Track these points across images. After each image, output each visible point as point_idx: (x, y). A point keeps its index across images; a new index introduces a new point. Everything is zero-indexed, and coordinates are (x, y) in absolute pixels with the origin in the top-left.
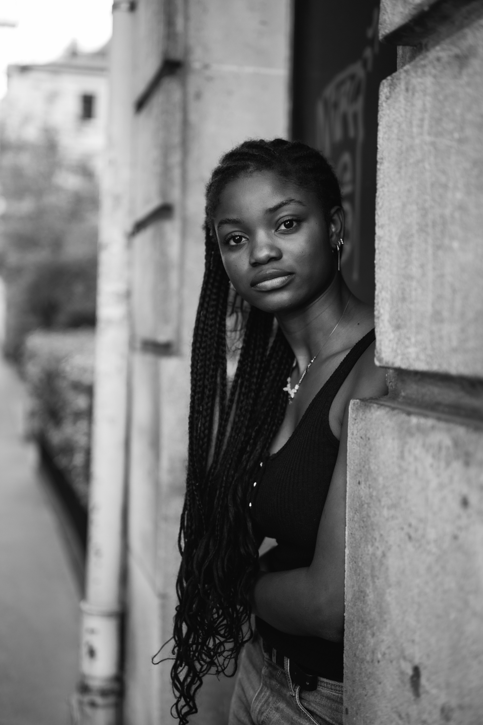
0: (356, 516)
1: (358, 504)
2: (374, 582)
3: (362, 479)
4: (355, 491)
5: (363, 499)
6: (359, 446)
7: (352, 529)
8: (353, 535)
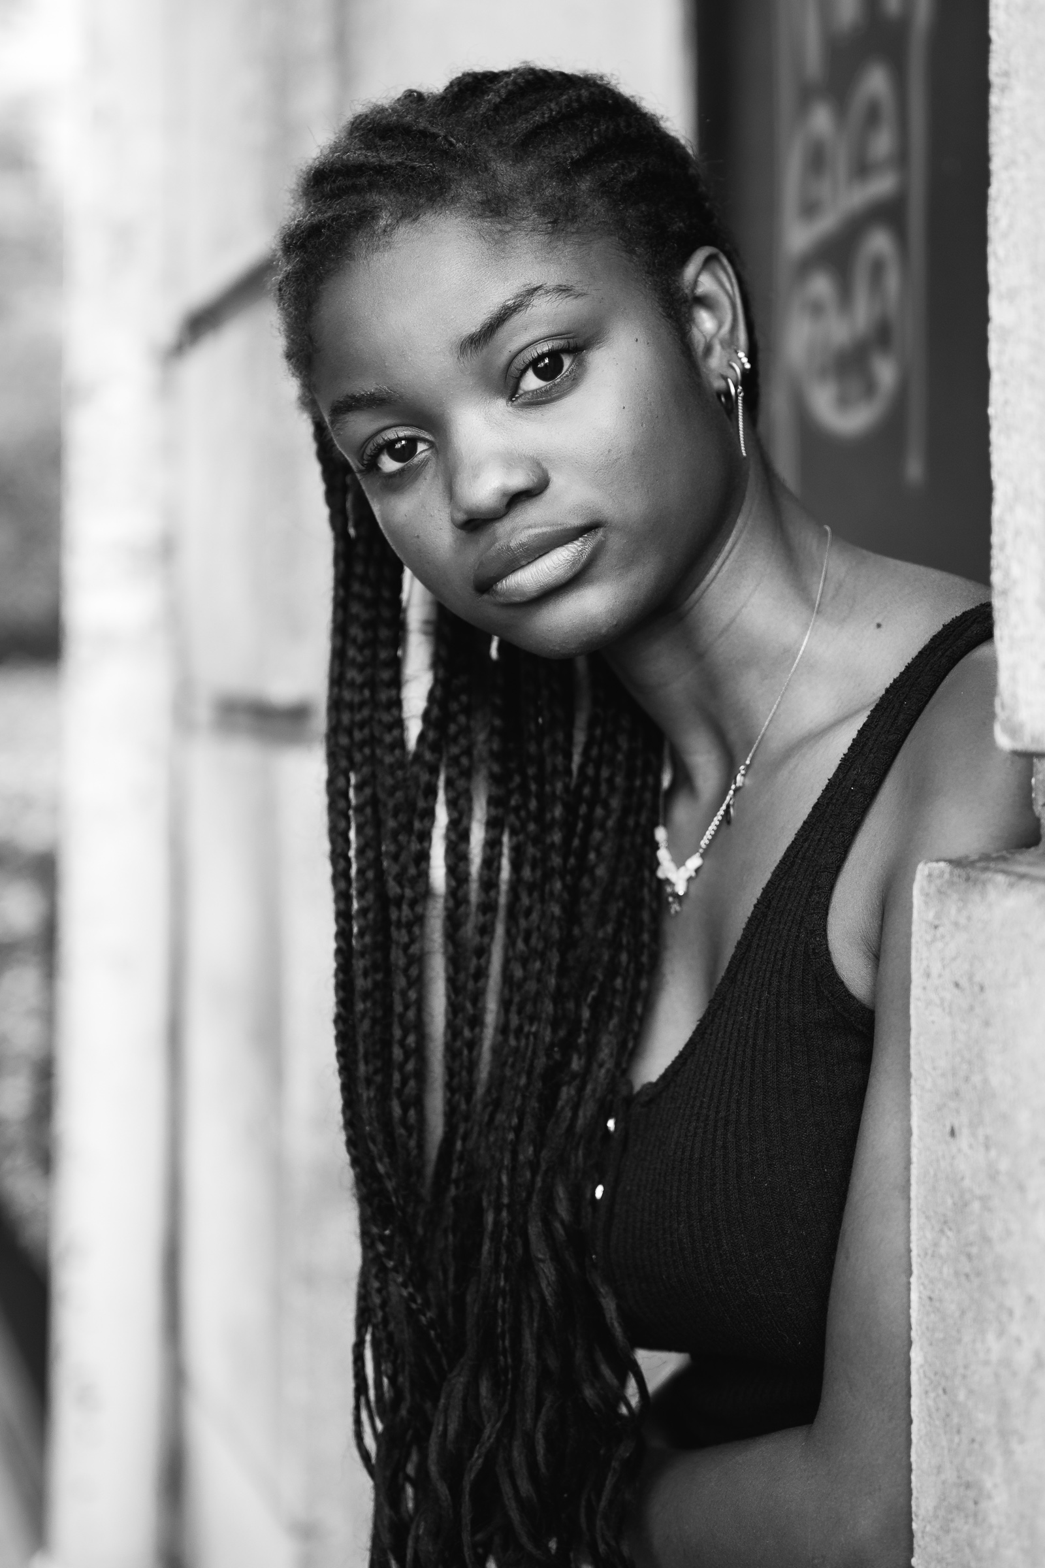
0: (944, 1241)
1: (949, 1202)
2: (1008, 1453)
3: (962, 1121)
4: (938, 1161)
5: (967, 1183)
6: (950, 1013)
7: (932, 1282)
8: (937, 1304)
